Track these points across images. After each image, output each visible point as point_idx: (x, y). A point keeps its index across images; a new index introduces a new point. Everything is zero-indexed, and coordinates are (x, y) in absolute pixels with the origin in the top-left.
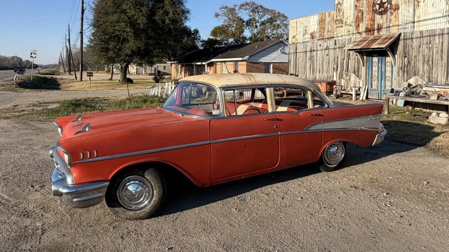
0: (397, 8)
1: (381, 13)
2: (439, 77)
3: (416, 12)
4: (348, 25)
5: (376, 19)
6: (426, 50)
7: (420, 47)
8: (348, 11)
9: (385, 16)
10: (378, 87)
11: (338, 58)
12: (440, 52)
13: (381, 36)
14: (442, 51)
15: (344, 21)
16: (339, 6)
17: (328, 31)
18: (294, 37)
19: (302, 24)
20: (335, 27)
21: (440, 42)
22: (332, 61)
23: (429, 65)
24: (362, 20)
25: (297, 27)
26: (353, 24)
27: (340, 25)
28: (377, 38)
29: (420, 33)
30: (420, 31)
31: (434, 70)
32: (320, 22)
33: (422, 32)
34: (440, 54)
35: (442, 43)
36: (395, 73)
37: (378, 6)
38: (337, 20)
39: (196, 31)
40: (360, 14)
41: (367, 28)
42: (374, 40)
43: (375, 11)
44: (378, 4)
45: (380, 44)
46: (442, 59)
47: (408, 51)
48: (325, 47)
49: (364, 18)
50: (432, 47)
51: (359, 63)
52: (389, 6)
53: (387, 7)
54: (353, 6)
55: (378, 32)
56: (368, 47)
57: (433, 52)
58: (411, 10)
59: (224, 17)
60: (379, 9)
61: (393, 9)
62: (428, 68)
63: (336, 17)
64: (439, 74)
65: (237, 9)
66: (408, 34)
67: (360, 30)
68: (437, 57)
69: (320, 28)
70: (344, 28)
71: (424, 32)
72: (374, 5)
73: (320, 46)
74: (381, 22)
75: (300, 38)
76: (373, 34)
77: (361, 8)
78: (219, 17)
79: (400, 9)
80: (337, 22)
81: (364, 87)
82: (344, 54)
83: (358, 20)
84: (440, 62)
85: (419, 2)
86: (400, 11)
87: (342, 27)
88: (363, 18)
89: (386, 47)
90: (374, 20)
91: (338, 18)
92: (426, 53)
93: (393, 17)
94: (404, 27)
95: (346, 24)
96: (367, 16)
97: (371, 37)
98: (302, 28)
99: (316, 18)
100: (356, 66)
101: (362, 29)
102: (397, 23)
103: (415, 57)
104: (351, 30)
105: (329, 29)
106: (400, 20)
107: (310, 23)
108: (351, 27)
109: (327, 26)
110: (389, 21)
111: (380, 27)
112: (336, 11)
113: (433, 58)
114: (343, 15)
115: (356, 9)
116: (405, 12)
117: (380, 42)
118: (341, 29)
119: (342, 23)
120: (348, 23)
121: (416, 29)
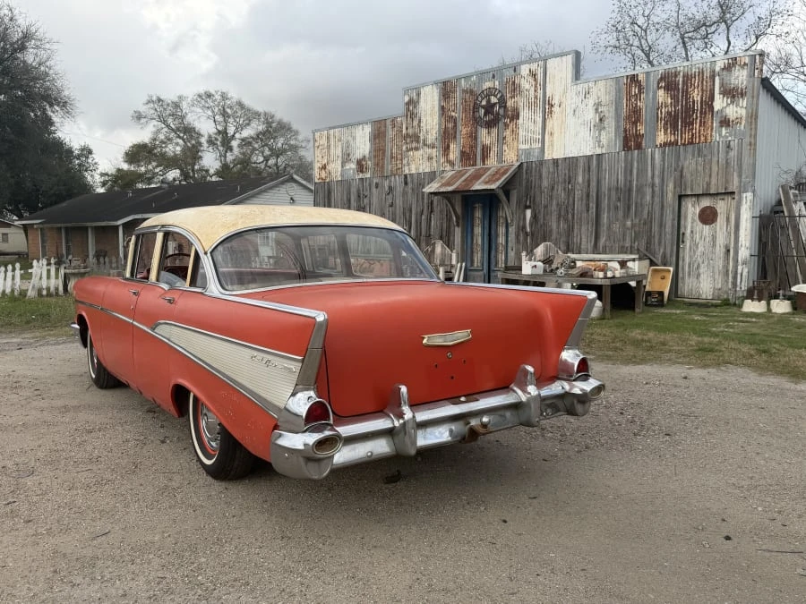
0: (516, 116)
1: (489, 125)
2: (583, 243)
3: (547, 123)
4: (429, 146)
5: (479, 136)
6: (563, 194)
7: (553, 188)
8: (428, 118)
9: (494, 131)
10: (483, 265)
11: (411, 211)
12: (585, 198)
13: (489, 169)
14: (588, 195)
15: (422, 138)
16: (411, 108)
17: (392, 158)
18: (324, 167)
19: (340, 140)
20: (404, 148)
21: (586, 179)
22: (400, 218)
23: (566, 220)
24: (455, 137)
25: (329, 147)
26: (437, 144)
27: (414, 145)
28: (482, 172)
29: (554, 163)
30: (554, 159)
31: (575, 231)
32: (375, 139)
33: (557, 162)
34: (584, 202)
35: (589, 181)
36: (512, 237)
37: (483, 111)
38: (407, 135)
39: (87, 152)
40: (450, 125)
41: (463, 153)
42: (476, 177)
43: (476, 122)
44: (483, 107)
45: (486, 183)
46: (588, 211)
47: (534, 197)
48: (387, 188)
49: (458, 132)
50: (573, 190)
51: (449, 220)
52: (502, 112)
53: (498, 114)
54: (437, 109)
55: (484, 162)
56: (467, 188)
57: (574, 201)
58: (539, 120)
59: (155, 122)
60: (485, 114)
61: (508, 117)
62: (566, 226)
63: (407, 128)
64: (583, 237)
65: (184, 105)
66: (534, 165)
67: (452, 157)
68: (579, 206)
69: (375, 150)
70: (421, 152)
71: (560, 162)
72: (476, 108)
73: (377, 187)
74: (488, 142)
75: (336, 169)
76: (474, 164)
77: (453, 114)
78: (143, 121)
79: (521, 118)
80: (408, 140)
81: (459, 265)
82: (423, 202)
83: (447, 136)
84: (585, 215)
85: (552, 106)
86: (520, 121)
87: (417, 149)
88: (455, 132)
89: (498, 187)
90: (476, 138)
91: (410, 131)
92: (563, 200)
93: (508, 133)
94: (528, 152)
95: (425, 144)
96: (463, 130)
97: (471, 170)
98: (340, 149)
99: (368, 129)
100: (445, 225)
101: (454, 154)
102: (515, 143)
103: (546, 207)
104: (434, 154)
105: (392, 153)
106: (521, 139)
107: (354, 138)
108: (435, 150)
109: (389, 145)
110: (502, 140)
111: (486, 151)
112: (407, 116)
113: (573, 210)
114: (419, 126)
115: (443, 114)
116: (528, 122)
117: (487, 180)
118: (416, 153)
119: (418, 142)
120: (429, 142)
121: (547, 157)
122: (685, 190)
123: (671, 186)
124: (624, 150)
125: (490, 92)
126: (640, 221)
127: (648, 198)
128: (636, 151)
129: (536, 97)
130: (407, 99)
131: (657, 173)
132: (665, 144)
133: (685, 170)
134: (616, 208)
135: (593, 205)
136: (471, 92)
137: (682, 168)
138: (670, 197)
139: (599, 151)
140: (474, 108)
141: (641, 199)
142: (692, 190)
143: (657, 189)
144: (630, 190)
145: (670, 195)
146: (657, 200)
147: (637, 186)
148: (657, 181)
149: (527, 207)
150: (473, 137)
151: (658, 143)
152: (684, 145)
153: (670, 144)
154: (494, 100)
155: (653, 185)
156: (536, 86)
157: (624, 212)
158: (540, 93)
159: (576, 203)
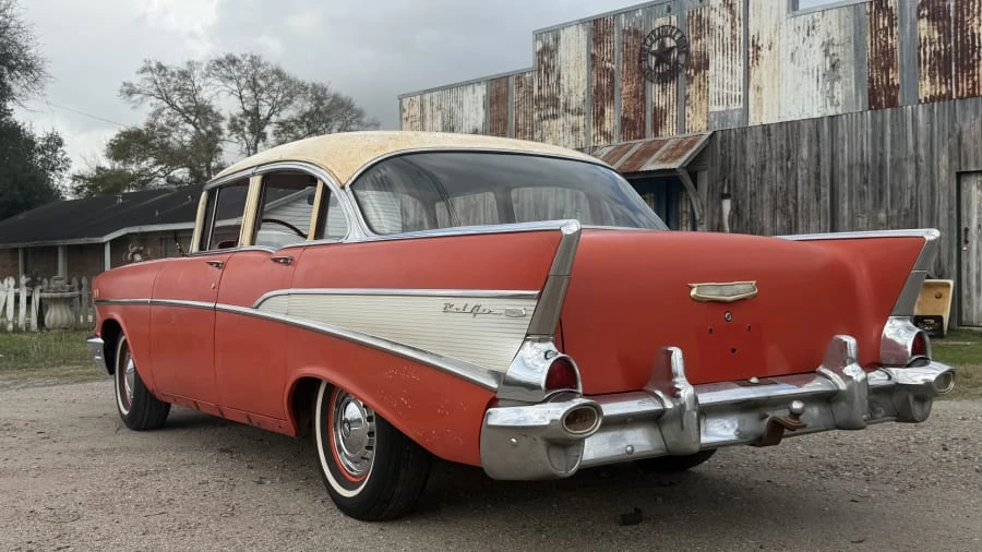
0: (703, 64)
1: (664, 79)
3: (752, 74)
4: (573, 113)
5: (648, 95)
6: (779, 175)
7: (763, 167)
8: (572, 72)
9: (672, 87)
12: (813, 180)
13: (665, 141)
14: (818, 177)
15: (562, 101)
16: (546, 59)
17: (518, 130)
19: (439, 108)
20: (536, 116)
21: (814, 152)
23: (785, 213)
24: (612, 98)
25: (423, 120)
26: (585, 109)
27: (550, 112)
28: (654, 146)
29: (764, 131)
30: (763, 125)
32: (491, 104)
33: (769, 129)
34: (812, 185)
35: (818, 157)
37: (654, 59)
38: (541, 98)
39: (55, 142)
40: (605, 81)
41: (625, 121)
42: (647, 153)
43: (644, 75)
44: (654, 53)
45: (663, 160)
46: (818, 199)
47: (735, 181)
49: (616, 91)
50: (795, 167)
52: (682, 59)
53: (677, 62)
54: (584, 58)
55: (657, 134)
56: (632, 170)
57: (796, 181)
58: (740, 70)
60: (657, 64)
61: (692, 67)
62: (785, 223)
63: (540, 88)
66: (733, 135)
67: (608, 126)
68: (804, 192)
69: (492, 121)
70: (561, 121)
71: (772, 128)
72: (643, 55)
74: (662, 104)
76: (643, 136)
77: (608, 65)
78: (136, 97)
79: (712, 68)
80: (542, 105)
83: (600, 96)
84: (813, 206)
85: (759, 48)
86: (711, 71)
87: (554, 117)
88: (613, 91)
89: (681, 167)
90: (644, 99)
91: (545, 91)
92: (779, 185)
93: (692, 89)
94: (723, 117)
95: (567, 110)
96: (624, 88)
97: (638, 145)
98: (440, 121)
99: (481, 91)
101: (611, 121)
102: (704, 104)
103: (753, 194)
104: (581, 124)
105: (517, 124)
106: (712, 97)
107: (461, 105)
108: (582, 118)
109: (513, 113)
110: (683, 100)
111: (659, 117)
112: (539, 70)
113: (796, 198)
114: (558, 84)
115: (593, 66)
116: (723, 73)
117: (663, 156)
118: (553, 122)
119: (556, 106)
120: (573, 107)
121: (754, 120)
122: (966, 163)
123: (944, 159)
124: (870, 109)
125: (664, 32)
126: (899, 212)
127: (910, 178)
128: (889, 110)
129: (733, 37)
130: (539, 46)
131: (922, 140)
132: (933, 99)
133: (964, 136)
134: (862, 194)
135: (826, 191)
136: (636, 32)
137: (961, 133)
138: (944, 175)
139: (832, 112)
140: (640, 57)
141: (900, 179)
142: (976, 163)
143: (923, 165)
144: (882, 168)
145: (943, 173)
146: (924, 180)
147: (892, 160)
148: (922, 152)
149: (724, 196)
150: (640, 96)
151: (922, 97)
152: (962, 98)
153: (941, 98)
154: (670, 43)
155: (917, 159)
156: (733, 21)
157: (875, 200)
158: (740, 31)
159: (800, 189)
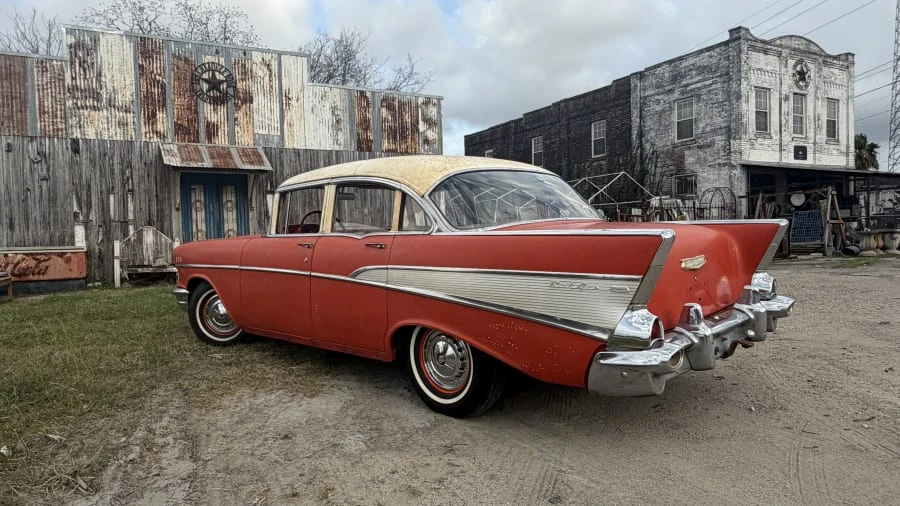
0: (248, 99)
3: (286, 114)
4: (119, 109)
5: (200, 110)
8: (116, 73)
9: (222, 109)
15: (105, 96)
16: (80, 54)
17: (43, 112)
20: (69, 103)
24: (164, 105)
26: (133, 109)
27: (90, 102)
29: (295, 152)
30: (295, 149)
33: (298, 152)
36: (254, 221)
37: (205, 85)
38: (76, 88)
40: (155, 90)
41: (179, 129)
43: (195, 94)
44: (206, 80)
47: (276, 182)
48: (34, 154)
49: (168, 101)
52: (231, 91)
53: (226, 92)
54: (131, 64)
55: (210, 141)
58: (277, 110)
60: (209, 91)
61: (239, 98)
63: (74, 79)
66: (273, 151)
67: (160, 127)
70: (104, 113)
71: (301, 152)
72: (194, 79)
73: (10, 150)
74: (214, 120)
76: (197, 141)
77: (159, 78)
80: (78, 94)
83: (151, 102)
85: (289, 99)
86: (255, 104)
87: (94, 108)
88: (164, 100)
90: (196, 112)
91: (81, 84)
93: (240, 115)
94: (266, 138)
95: (111, 104)
96: (177, 101)
100: (154, 209)
101: (163, 121)
102: (251, 127)
104: (130, 120)
105: (41, 105)
106: (256, 123)
108: (130, 117)
109: (35, 95)
110: (233, 121)
111: (212, 131)
112: (72, 62)
114: (99, 80)
115: (142, 75)
116: (264, 108)
118: (95, 114)
119: (98, 100)
120: (118, 104)
121: (288, 145)
124: (358, 151)
125: (213, 68)
128: (367, 154)
129: (271, 87)
130: (71, 40)
132: (388, 151)
136: (187, 60)
139: (337, 148)
140: (192, 79)
149: (268, 192)
150: (193, 110)
151: (384, 149)
152: (402, 153)
153: (392, 151)
154: (219, 77)
156: (270, 76)
158: (275, 83)
